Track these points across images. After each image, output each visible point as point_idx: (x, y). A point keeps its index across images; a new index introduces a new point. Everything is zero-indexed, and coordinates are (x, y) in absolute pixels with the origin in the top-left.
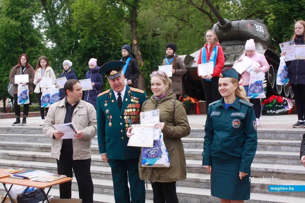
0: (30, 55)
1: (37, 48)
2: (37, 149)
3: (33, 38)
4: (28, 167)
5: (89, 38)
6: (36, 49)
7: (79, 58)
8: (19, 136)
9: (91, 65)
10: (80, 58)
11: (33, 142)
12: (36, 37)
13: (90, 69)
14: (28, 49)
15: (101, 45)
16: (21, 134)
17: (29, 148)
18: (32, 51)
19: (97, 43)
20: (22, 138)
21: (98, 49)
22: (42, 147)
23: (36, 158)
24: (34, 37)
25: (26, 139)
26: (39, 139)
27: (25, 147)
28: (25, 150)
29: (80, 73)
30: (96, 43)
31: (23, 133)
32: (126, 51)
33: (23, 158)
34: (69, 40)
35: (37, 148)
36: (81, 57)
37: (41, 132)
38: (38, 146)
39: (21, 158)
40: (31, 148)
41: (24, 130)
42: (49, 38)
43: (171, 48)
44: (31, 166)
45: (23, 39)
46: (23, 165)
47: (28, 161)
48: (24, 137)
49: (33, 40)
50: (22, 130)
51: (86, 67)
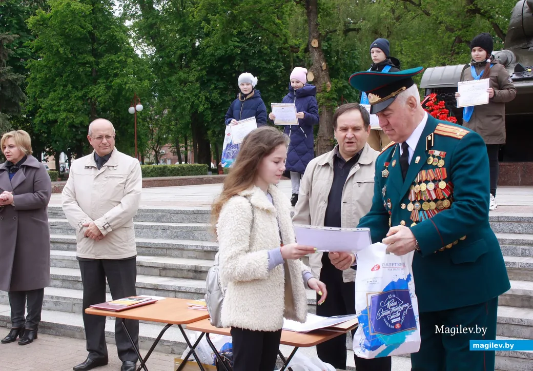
0: (107, 69)
1: (121, 55)
2: (197, 254)
3: (113, 35)
4: (190, 291)
5: (223, 36)
6: (120, 58)
7: (201, 75)
8: (152, 226)
9: (295, 81)
10: (203, 76)
11: (184, 238)
12: (120, 35)
13: (292, 90)
14: (105, 57)
15: (243, 50)
16: (153, 221)
17: (181, 251)
18: (112, 62)
19: (235, 47)
20: (160, 231)
21: (238, 58)
22: (209, 249)
23: (201, 272)
24: (116, 34)
25: (168, 232)
26: (196, 234)
27: (170, 249)
28: (171, 256)
29: (204, 105)
30: (232, 47)
31: (158, 221)
32: (379, 52)
33: (172, 271)
34: (181, 41)
35: (198, 251)
36: (204, 72)
37: (196, 219)
38: (200, 248)
39: (168, 271)
40: (185, 252)
41: (160, 214)
42: (142, 38)
43: (482, 48)
44: (196, 289)
45: (93, 38)
46: (179, 287)
47: (183, 278)
48: (164, 229)
49: (114, 39)
50: (155, 215)
51: (213, 93)
